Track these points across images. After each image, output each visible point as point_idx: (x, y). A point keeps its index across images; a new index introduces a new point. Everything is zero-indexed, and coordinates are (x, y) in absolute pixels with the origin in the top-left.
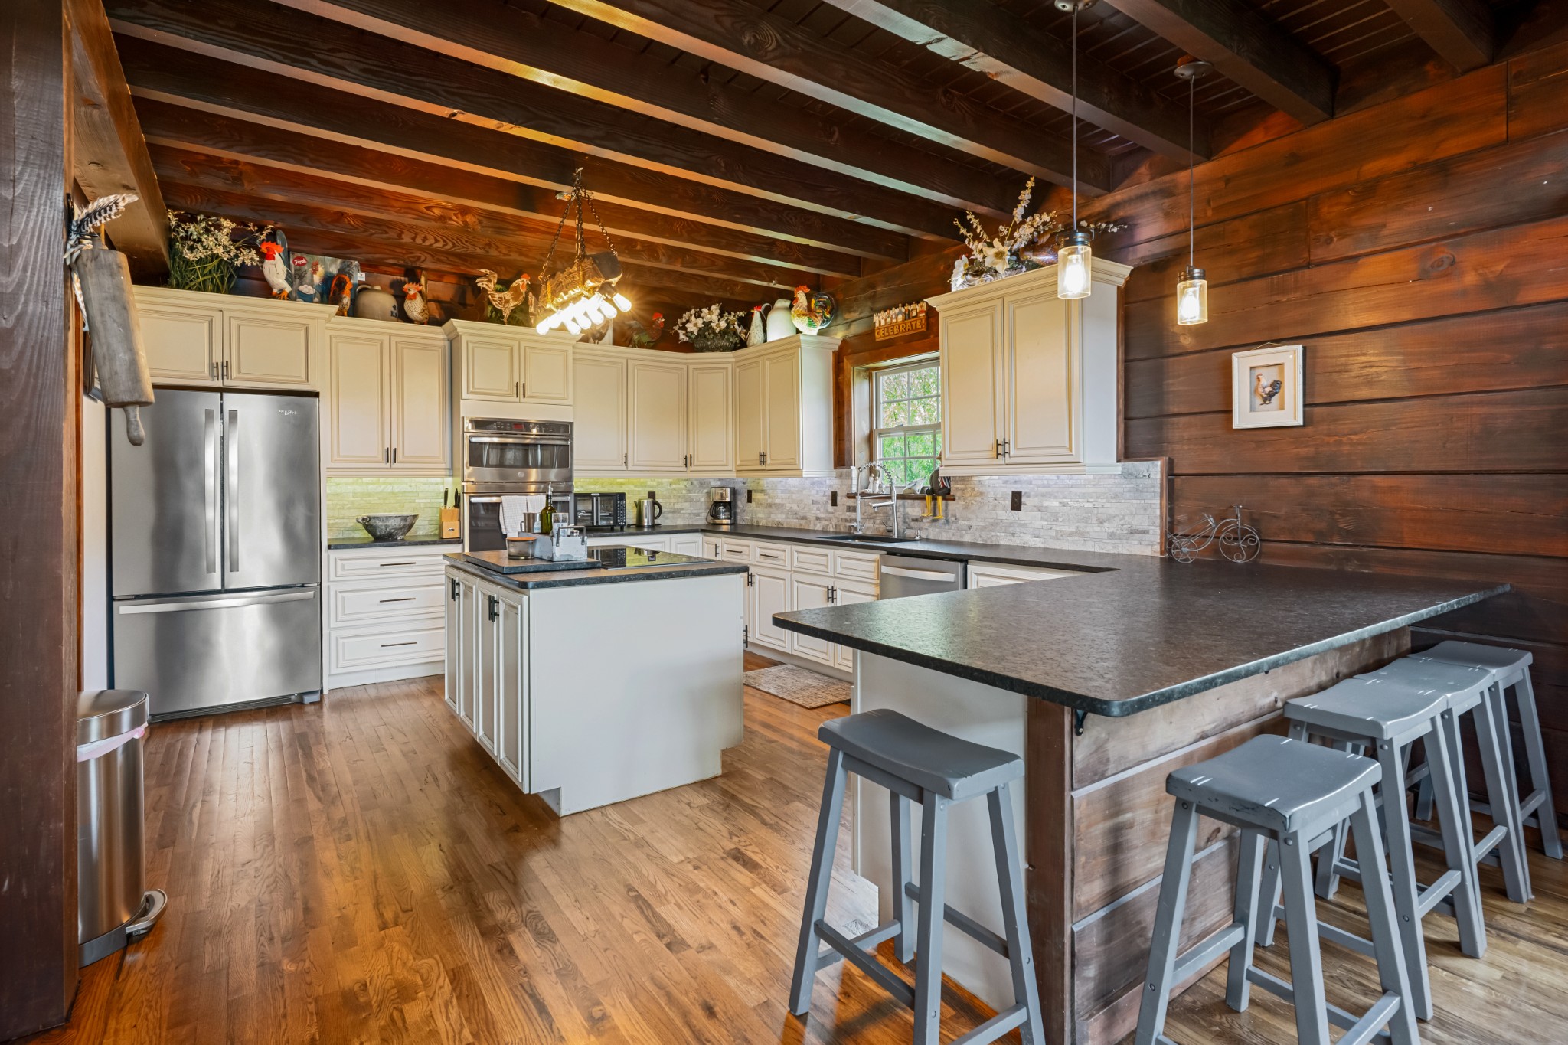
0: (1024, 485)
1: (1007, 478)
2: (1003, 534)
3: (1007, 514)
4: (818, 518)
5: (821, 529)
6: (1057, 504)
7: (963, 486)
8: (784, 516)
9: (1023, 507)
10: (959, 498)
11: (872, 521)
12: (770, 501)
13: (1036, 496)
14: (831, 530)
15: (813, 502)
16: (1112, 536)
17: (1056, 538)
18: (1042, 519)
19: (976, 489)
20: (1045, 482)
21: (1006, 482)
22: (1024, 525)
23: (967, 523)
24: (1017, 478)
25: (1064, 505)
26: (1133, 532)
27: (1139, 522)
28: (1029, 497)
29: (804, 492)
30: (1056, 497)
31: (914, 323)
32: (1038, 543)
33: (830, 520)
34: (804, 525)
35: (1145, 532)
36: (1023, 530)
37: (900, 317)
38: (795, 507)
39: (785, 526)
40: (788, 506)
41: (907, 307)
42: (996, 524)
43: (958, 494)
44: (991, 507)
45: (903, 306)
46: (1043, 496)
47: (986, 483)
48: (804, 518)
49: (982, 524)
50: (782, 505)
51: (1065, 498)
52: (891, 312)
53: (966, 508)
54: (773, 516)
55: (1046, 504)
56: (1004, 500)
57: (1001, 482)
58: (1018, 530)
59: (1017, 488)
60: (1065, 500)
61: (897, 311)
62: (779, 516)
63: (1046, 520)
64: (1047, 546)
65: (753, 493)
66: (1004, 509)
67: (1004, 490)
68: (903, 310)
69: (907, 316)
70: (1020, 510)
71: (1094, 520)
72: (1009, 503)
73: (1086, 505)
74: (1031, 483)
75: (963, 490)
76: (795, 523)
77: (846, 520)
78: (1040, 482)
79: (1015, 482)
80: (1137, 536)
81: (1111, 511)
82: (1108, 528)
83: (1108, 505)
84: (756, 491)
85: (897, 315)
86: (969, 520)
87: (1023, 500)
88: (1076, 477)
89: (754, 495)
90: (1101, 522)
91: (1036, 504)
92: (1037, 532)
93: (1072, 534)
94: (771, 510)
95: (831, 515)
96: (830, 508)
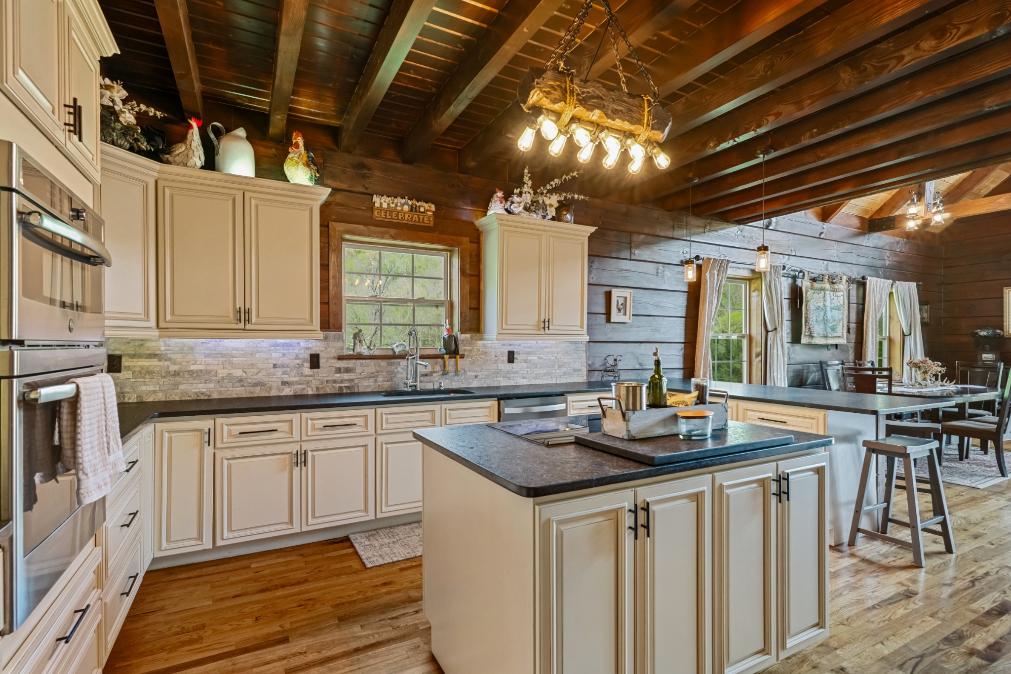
0: (516, 347)
1: (504, 342)
2: (502, 379)
3: (505, 366)
4: (284, 383)
5: (292, 393)
6: (536, 358)
7: (470, 348)
8: (212, 385)
9: (515, 361)
10: (467, 357)
11: (372, 380)
12: (173, 368)
13: (523, 354)
14: (310, 392)
15: (275, 366)
16: (565, 373)
17: (536, 378)
18: (527, 367)
19: (481, 350)
20: (529, 345)
21: (503, 345)
22: (517, 372)
23: (473, 374)
24: (511, 343)
25: (540, 358)
26: (575, 370)
27: (577, 365)
28: (519, 354)
29: (257, 355)
30: (535, 354)
31: (421, 217)
32: (526, 382)
33: (308, 383)
34: (258, 392)
35: (580, 370)
36: (516, 375)
37: (406, 208)
38: (238, 373)
39: (215, 396)
40: (222, 373)
41: (414, 202)
42: (497, 373)
43: (466, 353)
44: (492, 362)
45: (411, 199)
46: (528, 353)
47: (489, 345)
48: (256, 384)
49: (486, 373)
50: (208, 372)
51: (541, 354)
52: (396, 200)
53: (472, 363)
54: (182, 387)
55: (529, 358)
56: (502, 357)
57: (500, 345)
58: (512, 375)
59: (511, 349)
60: (541, 356)
61: (403, 201)
62: (201, 386)
63: (530, 368)
64: (530, 383)
65: (123, 360)
66: (503, 362)
67: (502, 350)
68: (410, 202)
69: (412, 208)
70: (513, 362)
71: (556, 366)
72: (506, 358)
73: (552, 358)
74: (520, 345)
75: (470, 351)
76: (238, 391)
77: (335, 382)
78: (526, 345)
79: (510, 345)
80: (576, 373)
81: (565, 361)
82: (563, 370)
83: (563, 357)
84: (133, 356)
85: (403, 205)
86: (476, 371)
87: (515, 356)
88: (547, 342)
89: (125, 362)
90: (560, 367)
91: (524, 358)
92: (524, 375)
93: (545, 375)
94: (178, 379)
95: (310, 378)
96: (307, 370)
